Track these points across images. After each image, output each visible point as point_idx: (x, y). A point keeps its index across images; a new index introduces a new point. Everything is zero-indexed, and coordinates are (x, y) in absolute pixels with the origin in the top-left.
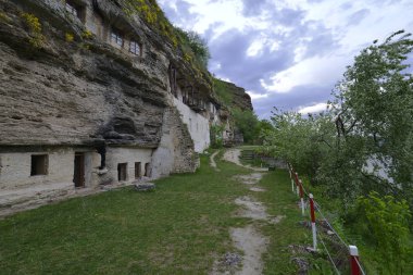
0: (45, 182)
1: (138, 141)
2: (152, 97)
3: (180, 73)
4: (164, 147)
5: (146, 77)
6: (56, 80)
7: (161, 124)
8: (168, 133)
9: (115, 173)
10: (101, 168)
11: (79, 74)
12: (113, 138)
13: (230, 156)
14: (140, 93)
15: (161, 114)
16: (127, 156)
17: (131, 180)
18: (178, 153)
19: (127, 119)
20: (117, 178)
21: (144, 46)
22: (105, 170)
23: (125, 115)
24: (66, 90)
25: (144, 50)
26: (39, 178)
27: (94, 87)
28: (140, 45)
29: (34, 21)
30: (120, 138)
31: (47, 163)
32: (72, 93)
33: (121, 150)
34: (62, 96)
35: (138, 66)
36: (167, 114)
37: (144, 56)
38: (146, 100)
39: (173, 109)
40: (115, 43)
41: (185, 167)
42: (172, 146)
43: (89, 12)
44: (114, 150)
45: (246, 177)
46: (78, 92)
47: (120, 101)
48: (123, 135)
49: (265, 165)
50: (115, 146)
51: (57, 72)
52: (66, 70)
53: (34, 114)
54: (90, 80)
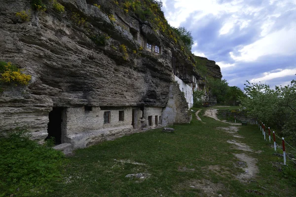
0: (123, 124)
1: (158, 104)
2: (165, 77)
3: (177, 58)
4: (170, 107)
5: (162, 66)
6: (127, 73)
7: (168, 93)
8: (172, 98)
9: (147, 121)
10: (142, 118)
11: (135, 69)
12: (148, 102)
13: (210, 113)
14: (159, 75)
15: (168, 87)
16: (152, 112)
17: (154, 126)
18: (179, 111)
19: (154, 91)
20: (148, 124)
21: (162, 48)
22: (144, 120)
23: (152, 89)
24: (130, 78)
25: (162, 50)
26: (121, 122)
27: (140, 75)
28: (160, 47)
29: (124, 47)
30: (150, 102)
31: (124, 115)
32: (133, 79)
33: (150, 108)
34: (129, 81)
35: (160, 60)
36: (171, 87)
37: (162, 53)
38: (161, 79)
39: (176, 83)
40: (149, 48)
41: (184, 120)
42: (175, 106)
43: (138, 35)
44: (147, 109)
45: (227, 129)
46: (135, 79)
47: (150, 81)
48: (151, 100)
49: (238, 121)
50: (148, 106)
51: (128, 69)
52: (131, 68)
53: (120, 91)
54: (139, 71)
